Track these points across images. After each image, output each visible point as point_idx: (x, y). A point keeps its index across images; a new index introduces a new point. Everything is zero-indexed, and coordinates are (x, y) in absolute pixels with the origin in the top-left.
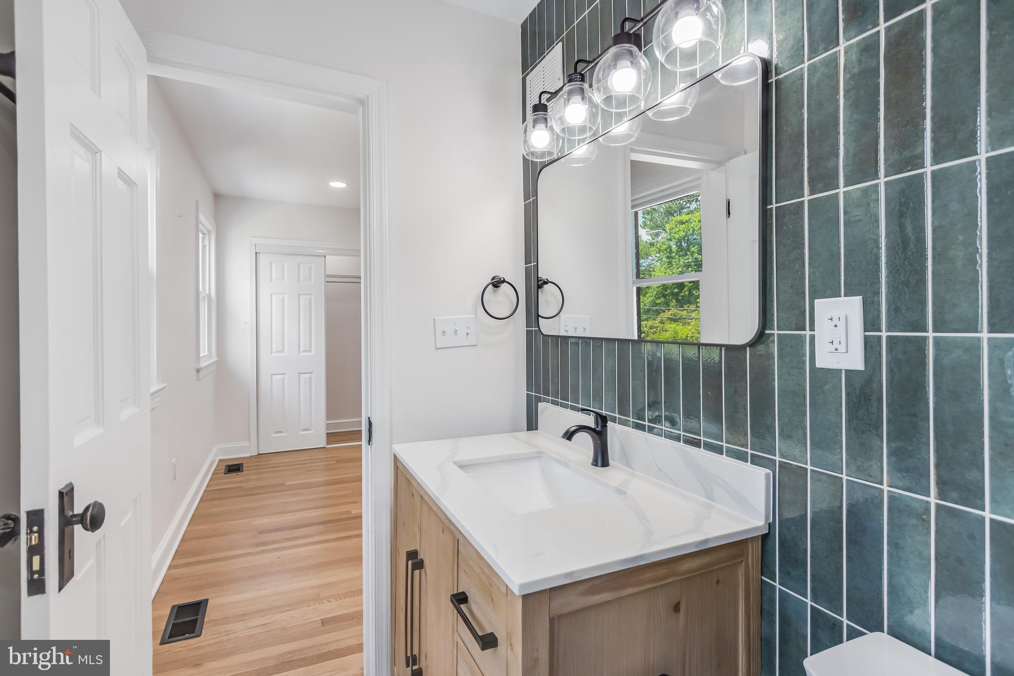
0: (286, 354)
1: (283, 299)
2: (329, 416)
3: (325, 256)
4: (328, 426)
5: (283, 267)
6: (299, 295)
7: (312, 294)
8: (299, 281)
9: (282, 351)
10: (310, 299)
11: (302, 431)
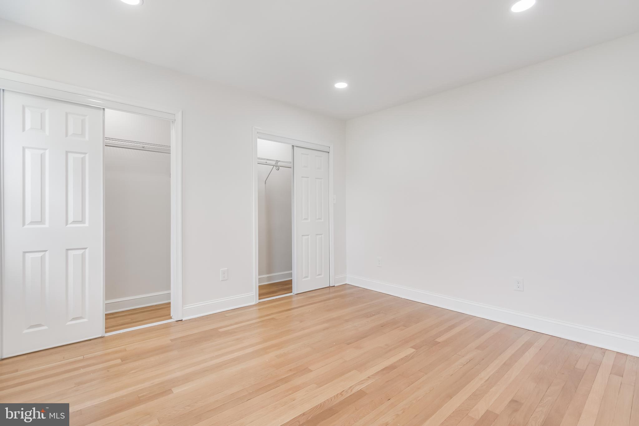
0: (47, 225)
1: (42, 157)
2: (108, 294)
3: (104, 109)
4: (107, 306)
5: (42, 116)
6: (67, 153)
7: (85, 153)
8: (67, 135)
9: (42, 222)
10: (83, 160)
11: (71, 320)
